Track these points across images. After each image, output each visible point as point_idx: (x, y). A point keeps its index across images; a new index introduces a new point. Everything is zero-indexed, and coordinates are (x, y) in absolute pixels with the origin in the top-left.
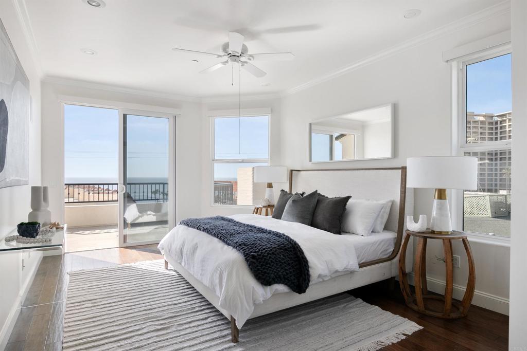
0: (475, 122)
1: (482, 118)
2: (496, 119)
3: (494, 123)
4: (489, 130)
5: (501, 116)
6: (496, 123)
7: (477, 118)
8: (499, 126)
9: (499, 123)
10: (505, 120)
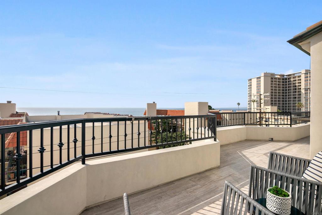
0: (275, 78)
1: (279, 77)
2: (285, 77)
3: (285, 79)
4: (282, 85)
5: (288, 75)
6: (286, 79)
7: (276, 76)
8: (287, 80)
9: (287, 79)
10: (291, 78)
